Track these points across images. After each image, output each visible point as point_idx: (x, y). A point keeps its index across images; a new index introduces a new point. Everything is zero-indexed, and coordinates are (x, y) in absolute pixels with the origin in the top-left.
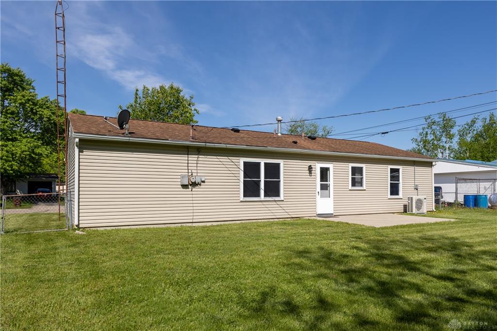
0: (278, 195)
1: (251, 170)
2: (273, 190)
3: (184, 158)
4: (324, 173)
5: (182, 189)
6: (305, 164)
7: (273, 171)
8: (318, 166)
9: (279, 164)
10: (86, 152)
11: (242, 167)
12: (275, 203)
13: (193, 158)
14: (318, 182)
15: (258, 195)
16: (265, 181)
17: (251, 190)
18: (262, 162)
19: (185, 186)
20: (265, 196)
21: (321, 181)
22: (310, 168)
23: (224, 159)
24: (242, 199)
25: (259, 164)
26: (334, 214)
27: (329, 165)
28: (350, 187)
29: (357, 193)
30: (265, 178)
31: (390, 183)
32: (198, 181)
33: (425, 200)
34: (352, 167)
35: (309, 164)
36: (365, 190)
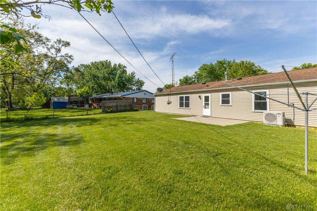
0: (189, 107)
1: (181, 99)
2: (187, 105)
3: (168, 97)
4: (207, 99)
5: (167, 105)
6: (198, 95)
7: (187, 99)
8: (203, 96)
9: (189, 96)
10: (156, 97)
12: (188, 109)
13: (169, 96)
14: (204, 102)
15: (183, 107)
17: (181, 105)
18: (184, 96)
22: (200, 97)
23: (175, 96)
24: (179, 108)
26: (212, 116)
27: (209, 95)
28: (221, 104)
29: (225, 107)
30: (185, 101)
31: (255, 102)
32: (170, 102)
33: (279, 115)
34: (222, 94)
35: (200, 95)
36: (231, 106)
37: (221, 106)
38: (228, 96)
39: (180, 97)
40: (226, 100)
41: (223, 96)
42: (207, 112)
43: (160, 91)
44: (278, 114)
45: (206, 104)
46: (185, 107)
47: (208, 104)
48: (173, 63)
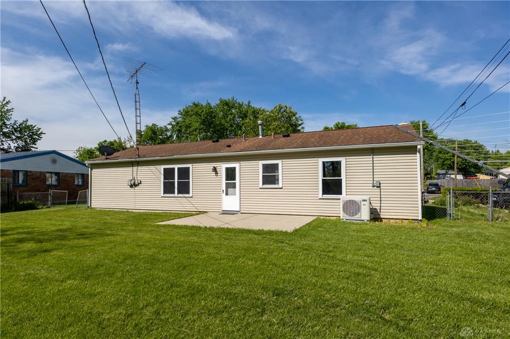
0: (189, 193)
1: (168, 174)
2: (184, 188)
3: (130, 169)
4: (231, 174)
5: (130, 188)
6: (211, 165)
7: (184, 173)
8: (223, 167)
9: (188, 168)
11: (162, 172)
12: (185, 199)
13: (135, 168)
14: (224, 182)
15: (174, 193)
16: (178, 182)
17: (168, 189)
18: (176, 167)
19: (131, 186)
20: (178, 194)
21: (226, 180)
22: (215, 169)
23: (152, 168)
24: (162, 195)
25: (174, 169)
26: (242, 212)
27: (236, 165)
28: (261, 185)
29: (270, 192)
30: (179, 179)
31: (323, 180)
32: (136, 183)
33: (364, 203)
34: (263, 165)
35: (215, 166)
36: (281, 188)
37: (261, 188)
38: (275, 167)
39: (165, 169)
40: (270, 177)
41: (266, 168)
42: (231, 202)
43: (108, 155)
44: (364, 200)
45: (228, 186)
46: (179, 192)
47: (234, 186)
48: (137, 88)
